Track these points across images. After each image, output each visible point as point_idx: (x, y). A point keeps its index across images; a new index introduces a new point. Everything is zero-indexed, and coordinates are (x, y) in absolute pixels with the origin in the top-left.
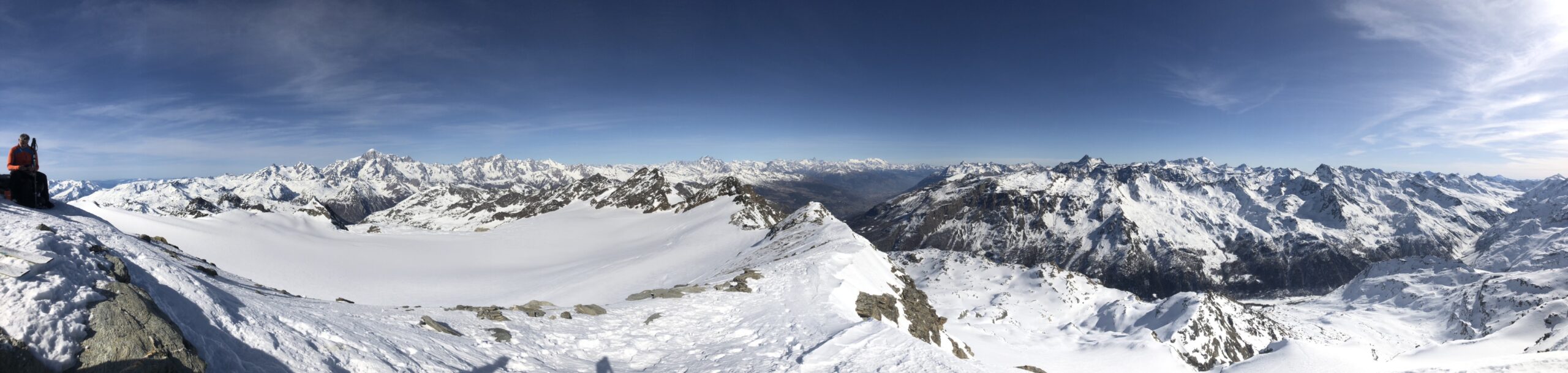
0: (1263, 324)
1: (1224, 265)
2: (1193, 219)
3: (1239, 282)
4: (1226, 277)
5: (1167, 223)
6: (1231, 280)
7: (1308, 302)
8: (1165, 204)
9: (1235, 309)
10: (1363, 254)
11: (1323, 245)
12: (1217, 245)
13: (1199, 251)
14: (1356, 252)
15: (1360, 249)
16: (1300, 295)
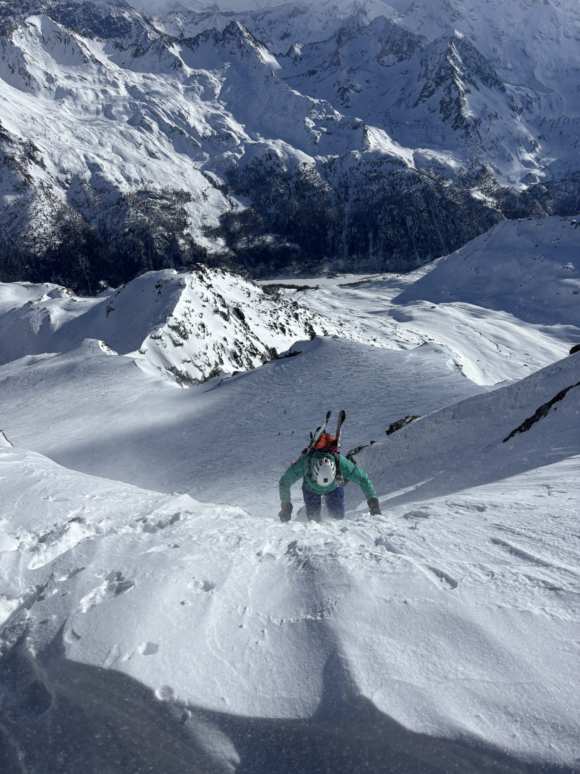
0: (296, 316)
1: (226, 219)
2: (155, 126)
3: (257, 248)
4: (231, 241)
5: (104, 140)
6: (240, 245)
7: (377, 283)
8: (91, 95)
9: (249, 294)
10: (491, 202)
11: (414, 179)
12: (211, 180)
13: (176, 193)
14: (477, 195)
15: (488, 192)
16: (365, 271)
